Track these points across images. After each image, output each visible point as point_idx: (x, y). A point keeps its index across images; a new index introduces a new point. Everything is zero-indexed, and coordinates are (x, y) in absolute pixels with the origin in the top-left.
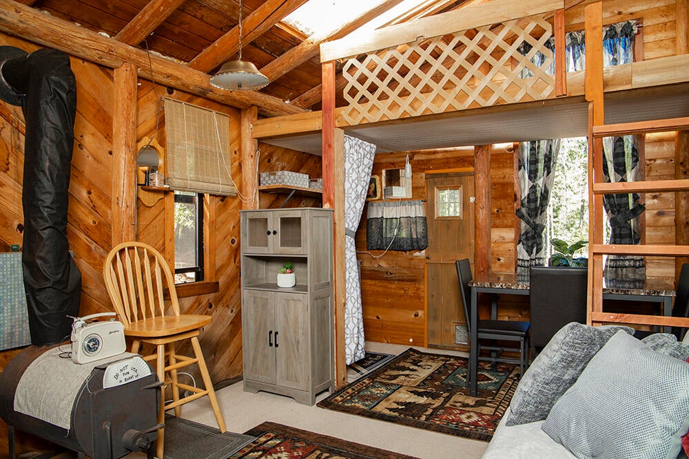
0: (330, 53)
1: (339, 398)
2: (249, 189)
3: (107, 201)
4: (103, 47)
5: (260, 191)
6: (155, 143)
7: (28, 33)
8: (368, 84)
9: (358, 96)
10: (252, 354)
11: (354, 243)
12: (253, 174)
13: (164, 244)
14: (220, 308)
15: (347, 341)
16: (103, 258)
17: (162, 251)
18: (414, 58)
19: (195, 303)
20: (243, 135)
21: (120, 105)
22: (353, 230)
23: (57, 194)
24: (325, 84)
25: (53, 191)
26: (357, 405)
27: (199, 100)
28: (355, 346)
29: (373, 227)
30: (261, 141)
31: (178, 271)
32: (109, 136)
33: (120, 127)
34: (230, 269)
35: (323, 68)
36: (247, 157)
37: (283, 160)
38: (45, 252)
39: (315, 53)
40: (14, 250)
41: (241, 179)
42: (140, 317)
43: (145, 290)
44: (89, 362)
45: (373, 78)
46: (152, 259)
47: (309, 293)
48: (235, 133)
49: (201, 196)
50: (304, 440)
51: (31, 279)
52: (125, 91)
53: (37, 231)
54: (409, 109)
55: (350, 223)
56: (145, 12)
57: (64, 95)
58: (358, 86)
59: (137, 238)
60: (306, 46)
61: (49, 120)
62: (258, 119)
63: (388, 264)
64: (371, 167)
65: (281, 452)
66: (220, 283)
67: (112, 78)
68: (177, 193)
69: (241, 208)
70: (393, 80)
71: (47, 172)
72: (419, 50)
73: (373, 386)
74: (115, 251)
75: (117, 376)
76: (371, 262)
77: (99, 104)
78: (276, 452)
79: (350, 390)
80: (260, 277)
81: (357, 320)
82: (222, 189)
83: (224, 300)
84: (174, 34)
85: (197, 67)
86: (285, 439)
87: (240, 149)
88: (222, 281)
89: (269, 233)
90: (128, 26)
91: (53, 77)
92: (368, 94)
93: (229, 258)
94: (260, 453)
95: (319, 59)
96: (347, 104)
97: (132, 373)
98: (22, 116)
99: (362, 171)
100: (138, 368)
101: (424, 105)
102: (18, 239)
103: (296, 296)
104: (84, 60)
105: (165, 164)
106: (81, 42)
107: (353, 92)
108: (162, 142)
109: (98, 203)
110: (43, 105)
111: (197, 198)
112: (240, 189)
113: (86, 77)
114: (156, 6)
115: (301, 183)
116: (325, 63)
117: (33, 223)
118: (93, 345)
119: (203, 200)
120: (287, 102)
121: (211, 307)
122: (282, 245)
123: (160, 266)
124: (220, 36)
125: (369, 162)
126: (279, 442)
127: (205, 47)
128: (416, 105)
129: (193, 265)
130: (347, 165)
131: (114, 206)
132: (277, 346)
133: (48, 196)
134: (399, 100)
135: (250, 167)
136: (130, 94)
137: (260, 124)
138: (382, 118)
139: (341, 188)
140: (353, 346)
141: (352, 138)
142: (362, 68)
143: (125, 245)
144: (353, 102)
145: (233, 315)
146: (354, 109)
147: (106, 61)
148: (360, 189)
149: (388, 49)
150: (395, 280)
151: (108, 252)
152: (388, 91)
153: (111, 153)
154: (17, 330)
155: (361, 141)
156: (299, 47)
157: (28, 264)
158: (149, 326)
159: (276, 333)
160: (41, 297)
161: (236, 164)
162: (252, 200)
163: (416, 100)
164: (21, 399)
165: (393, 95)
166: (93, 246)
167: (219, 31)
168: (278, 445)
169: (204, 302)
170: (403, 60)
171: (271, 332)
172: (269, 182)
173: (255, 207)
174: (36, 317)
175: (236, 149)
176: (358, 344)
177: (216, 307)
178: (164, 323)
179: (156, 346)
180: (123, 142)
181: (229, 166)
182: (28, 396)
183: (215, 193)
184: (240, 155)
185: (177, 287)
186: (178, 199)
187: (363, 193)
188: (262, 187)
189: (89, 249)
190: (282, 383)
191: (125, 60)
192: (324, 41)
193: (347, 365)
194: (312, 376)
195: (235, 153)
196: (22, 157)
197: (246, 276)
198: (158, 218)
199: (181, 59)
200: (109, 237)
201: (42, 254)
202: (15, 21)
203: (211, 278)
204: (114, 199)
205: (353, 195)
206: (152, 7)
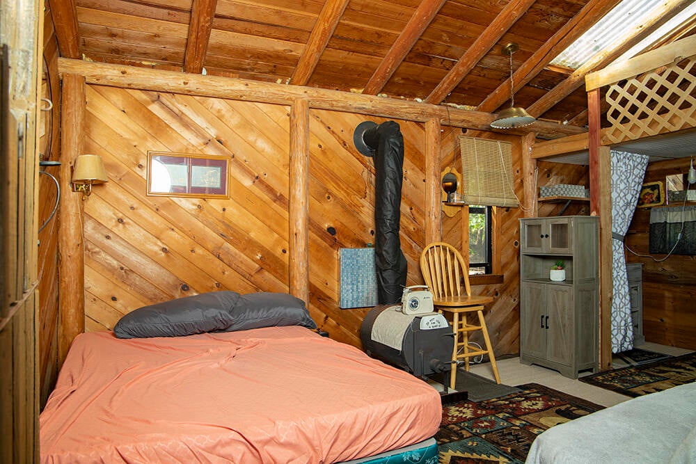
0: (594, 82)
1: (600, 378)
2: (530, 200)
3: (423, 214)
4: (419, 110)
5: (539, 202)
6: (455, 171)
7: (376, 112)
8: (629, 106)
9: (620, 118)
10: (527, 333)
11: (622, 246)
12: (533, 189)
13: (461, 244)
14: (504, 297)
15: (615, 332)
16: (420, 253)
17: (460, 250)
18: (672, 78)
19: (484, 290)
20: (524, 156)
21: (430, 147)
22: (621, 234)
23: (394, 211)
24: (590, 109)
25: (392, 210)
26: (616, 384)
27: (486, 134)
28: (621, 337)
29: (656, 232)
30: (539, 161)
31: (472, 265)
32: (423, 170)
33: (431, 163)
34: (513, 266)
35: (589, 96)
36: (527, 175)
37: (562, 174)
38: (388, 247)
39: (581, 83)
40: (369, 247)
41: (523, 192)
42: (444, 295)
43: (448, 277)
44: (411, 313)
45: (633, 100)
46: (452, 255)
47: (574, 285)
48: (517, 156)
49: (490, 208)
50: (560, 397)
51: (379, 263)
52: (433, 137)
53: (383, 235)
54: (667, 125)
55: (618, 228)
56: (444, 82)
57: (397, 150)
58: (620, 108)
59: (442, 240)
60: (574, 77)
61: (389, 166)
62: (536, 142)
63: (673, 268)
64: (643, 177)
65: (539, 401)
66: (504, 277)
67: (424, 129)
68: (472, 206)
69: (523, 217)
70: (652, 101)
71: (389, 198)
72: (677, 70)
73: (638, 375)
74: (427, 248)
75: (427, 324)
76: (654, 266)
77: (416, 148)
78: (535, 400)
79: (613, 374)
80: (537, 272)
81: (624, 314)
82: (505, 202)
83: (508, 290)
84: (464, 90)
85: (483, 110)
86: (545, 394)
87: (521, 169)
88: (506, 275)
89: (542, 236)
90: (433, 92)
91: (391, 140)
92: (629, 115)
93: (513, 257)
94: (523, 399)
95: (585, 88)
96: (611, 125)
97: (437, 324)
98: (372, 162)
99: (633, 180)
100: (441, 321)
101: (683, 119)
102: (370, 239)
103: (564, 288)
104: (406, 120)
105: (462, 185)
106: (404, 110)
107: (616, 114)
108: (459, 170)
109: (417, 216)
110: (386, 158)
111: (486, 209)
112: (522, 201)
113: (408, 131)
114: (451, 77)
115: (577, 193)
116: (590, 91)
117: (381, 230)
118: (414, 304)
119: (491, 211)
120: (565, 123)
121: (497, 294)
122: (553, 246)
123: (458, 261)
124: (500, 84)
125: (640, 172)
126: (539, 395)
127: (488, 94)
128: (675, 121)
129: (483, 261)
130: (615, 177)
131: (427, 218)
132: (547, 328)
133: (389, 213)
134: (658, 118)
135: (530, 182)
136: (436, 139)
137: (538, 147)
138: (642, 135)
139: (608, 198)
140: (620, 337)
141: (620, 153)
142: (623, 92)
143: (434, 244)
144: (616, 123)
145: (516, 303)
146: (617, 129)
147: (420, 119)
148: (629, 197)
149: (648, 72)
150: (681, 284)
151: (423, 249)
152: (648, 111)
153: (424, 181)
154: (370, 296)
155: (630, 154)
156: (567, 80)
157: (378, 254)
158: (449, 300)
159: (547, 317)
160: (385, 274)
161: (519, 180)
162: (532, 209)
163: (675, 116)
164: (375, 333)
165: (652, 114)
166: (414, 245)
167: (499, 82)
168: (539, 397)
169: (492, 291)
170: (662, 81)
171: (543, 317)
172: (548, 194)
173: (535, 215)
174: (382, 287)
175: (518, 169)
176: (625, 337)
177: (501, 295)
178: (459, 299)
179: (453, 313)
180: (432, 173)
181: (512, 184)
182: (379, 331)
183: (500, 205)
184: (522, 173)
185: (470, 277)
186: (472, 211)
187: (633, 201)
188: (542, 199)
189: (411, 247)
190: (550, 358)
191: (431, 115)
192: (589, 72)
193: (613, 353)
194: (576, 354)
195: (518, 172)
196: (373, 188)
197: (525, 271)
198: (457, 225)
199: (471, 105)
200: (424, 239)
201: (386, 249)
202: (370, 107)
203: (497, 273)
204: (427, 213)
205: (621, 204)
206: (449, 78)
